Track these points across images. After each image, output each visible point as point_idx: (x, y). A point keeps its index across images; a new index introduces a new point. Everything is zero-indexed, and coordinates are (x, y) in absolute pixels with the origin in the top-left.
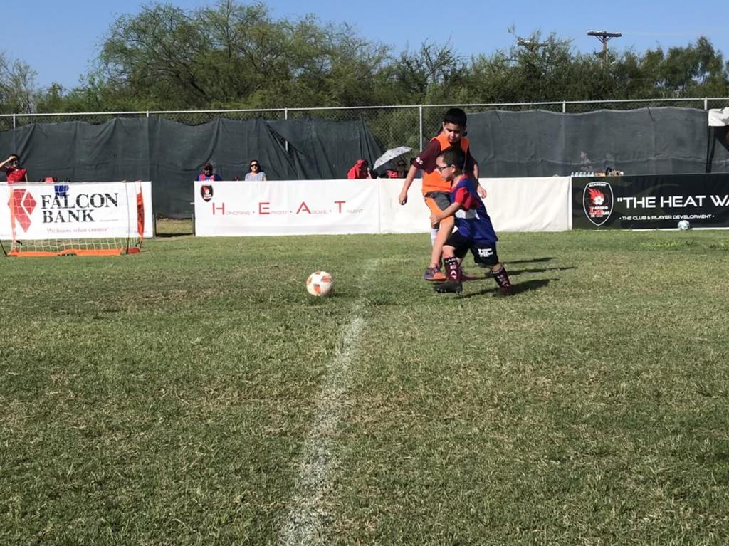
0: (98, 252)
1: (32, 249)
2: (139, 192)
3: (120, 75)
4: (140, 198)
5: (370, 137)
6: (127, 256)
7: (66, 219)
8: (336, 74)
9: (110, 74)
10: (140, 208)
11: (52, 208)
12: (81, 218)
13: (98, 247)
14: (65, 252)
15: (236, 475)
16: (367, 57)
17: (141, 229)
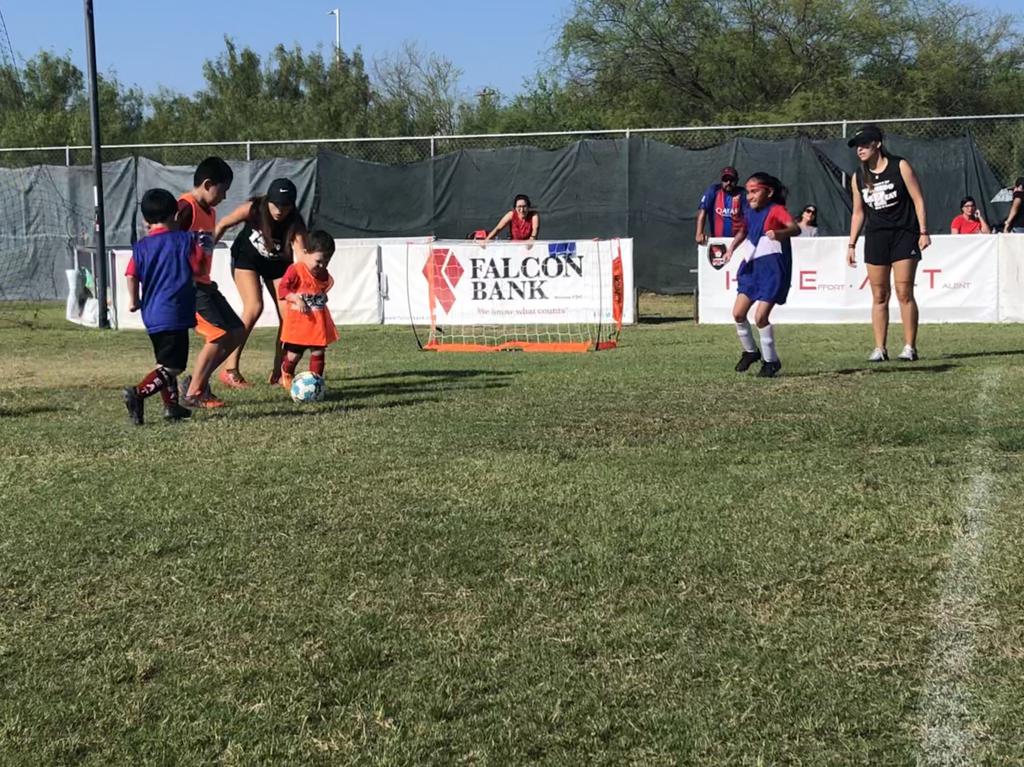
0: (555, 347)
1: (458, 341)
2: (616, 255)
3: (585, 74)
4: (617, 264)
5: (981, 164)
6: (598, 353)
7: (506, 294)
8: (924, 63)
9: (570, 72)
10: (618, 279)
11: (486, 277)
12: (527, 294)
13: (554, 339)
14: (507, 345)
15: (819, 739)
16: (975, 35)
17: (618, 311)
